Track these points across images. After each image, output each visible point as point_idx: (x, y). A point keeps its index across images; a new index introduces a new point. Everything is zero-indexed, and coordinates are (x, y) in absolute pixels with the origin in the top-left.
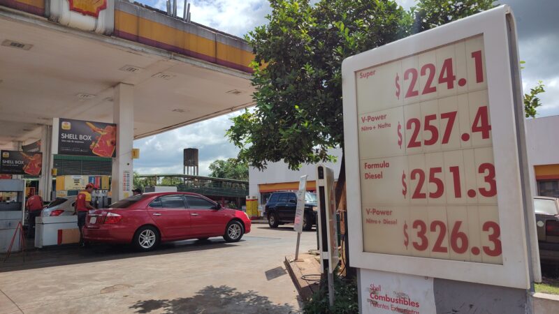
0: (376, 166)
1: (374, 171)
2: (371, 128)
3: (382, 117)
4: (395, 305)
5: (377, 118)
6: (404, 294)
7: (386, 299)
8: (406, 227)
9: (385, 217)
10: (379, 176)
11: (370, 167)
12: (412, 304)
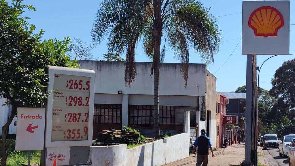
0: (58, 110)
1: (57, 112)
2: (57, 96)
3: (62, 93)
4: (58, 158)
5: (60, 93)
6: (61, 154)
7: (55, 157)
8: (65, 132)
9: (59, 128)
10: (58, 114)
11: (55, 110)
12: (63, 156)
